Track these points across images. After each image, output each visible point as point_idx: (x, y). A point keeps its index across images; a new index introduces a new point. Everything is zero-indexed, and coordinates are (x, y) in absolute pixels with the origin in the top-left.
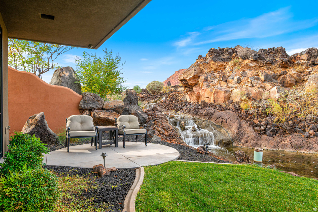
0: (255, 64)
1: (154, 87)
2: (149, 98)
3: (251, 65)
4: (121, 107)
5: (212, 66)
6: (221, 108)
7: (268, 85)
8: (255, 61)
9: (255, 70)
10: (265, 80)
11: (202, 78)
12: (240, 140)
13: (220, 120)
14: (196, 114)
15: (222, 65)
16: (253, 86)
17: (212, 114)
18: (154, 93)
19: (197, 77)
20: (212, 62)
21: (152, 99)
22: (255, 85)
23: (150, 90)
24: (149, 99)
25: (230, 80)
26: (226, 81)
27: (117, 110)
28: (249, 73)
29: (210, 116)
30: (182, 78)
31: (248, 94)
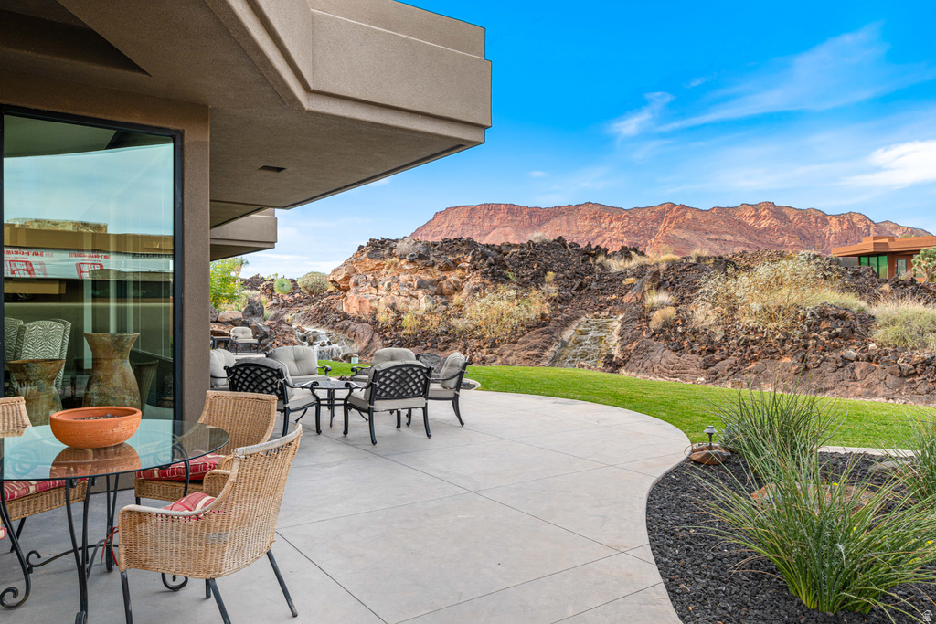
0: (412, 266)
1: (310, 283)
2: (301, 302)
3: (407, 267)
4: (240, 320)
5: (367, 265)
6: (360, 321)
7: (420, 293)
8: (412, 261)
9: (411, 273)
10: (419, 287)
11: (352, 281)
12: (366, 355)
13: (354, 333)
14: (332, 328)
15: (380, 264)
16: (399, 295)
17: (347, 327)
18: (311, 293)
19: (347, 278)
20: (368, 260)
21: (307, 305)
22: (402, 293)
23: (306, 287)
24: (302, 304)
25: (380, 286)
26: (376, 287)
27: (233, 323)
28: (403, 278)
29: (345, 329)
30: (331, 279)
31: (394, 304)
